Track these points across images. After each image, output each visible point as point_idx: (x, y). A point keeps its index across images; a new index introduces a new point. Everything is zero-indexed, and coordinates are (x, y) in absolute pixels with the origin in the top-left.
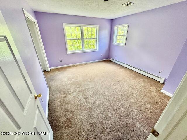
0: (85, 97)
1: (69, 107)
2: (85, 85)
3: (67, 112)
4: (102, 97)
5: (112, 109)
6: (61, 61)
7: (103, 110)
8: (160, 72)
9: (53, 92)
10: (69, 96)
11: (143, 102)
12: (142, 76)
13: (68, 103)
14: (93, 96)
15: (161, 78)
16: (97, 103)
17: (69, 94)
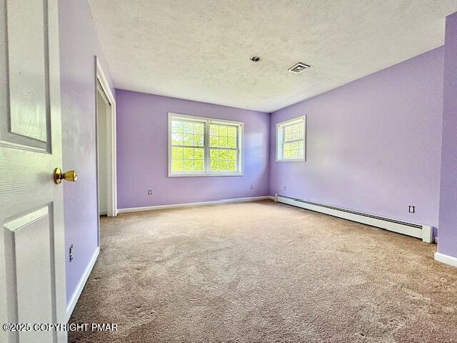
0: (204, 270)
1: (150, 294)
2: (207, 244)
3: (138, 309)
4: (256, 271)
5: (293, 300)
6: (150, 193)
7: (261, 305)
8: (412, 210)
9: (109, 258)
10: (155, 267)
11: (393, 284)
12: (366, 228)
13: (149, 283)
14: (229, 267)
15: (421, 227)
16: (242, 287)
17: (157, 262)
